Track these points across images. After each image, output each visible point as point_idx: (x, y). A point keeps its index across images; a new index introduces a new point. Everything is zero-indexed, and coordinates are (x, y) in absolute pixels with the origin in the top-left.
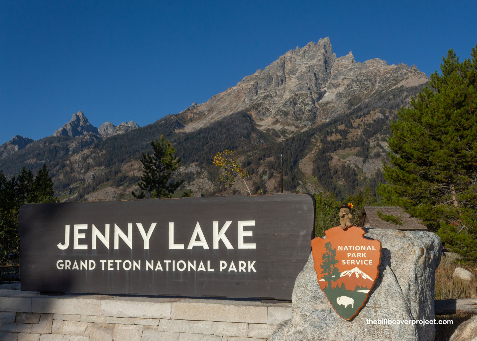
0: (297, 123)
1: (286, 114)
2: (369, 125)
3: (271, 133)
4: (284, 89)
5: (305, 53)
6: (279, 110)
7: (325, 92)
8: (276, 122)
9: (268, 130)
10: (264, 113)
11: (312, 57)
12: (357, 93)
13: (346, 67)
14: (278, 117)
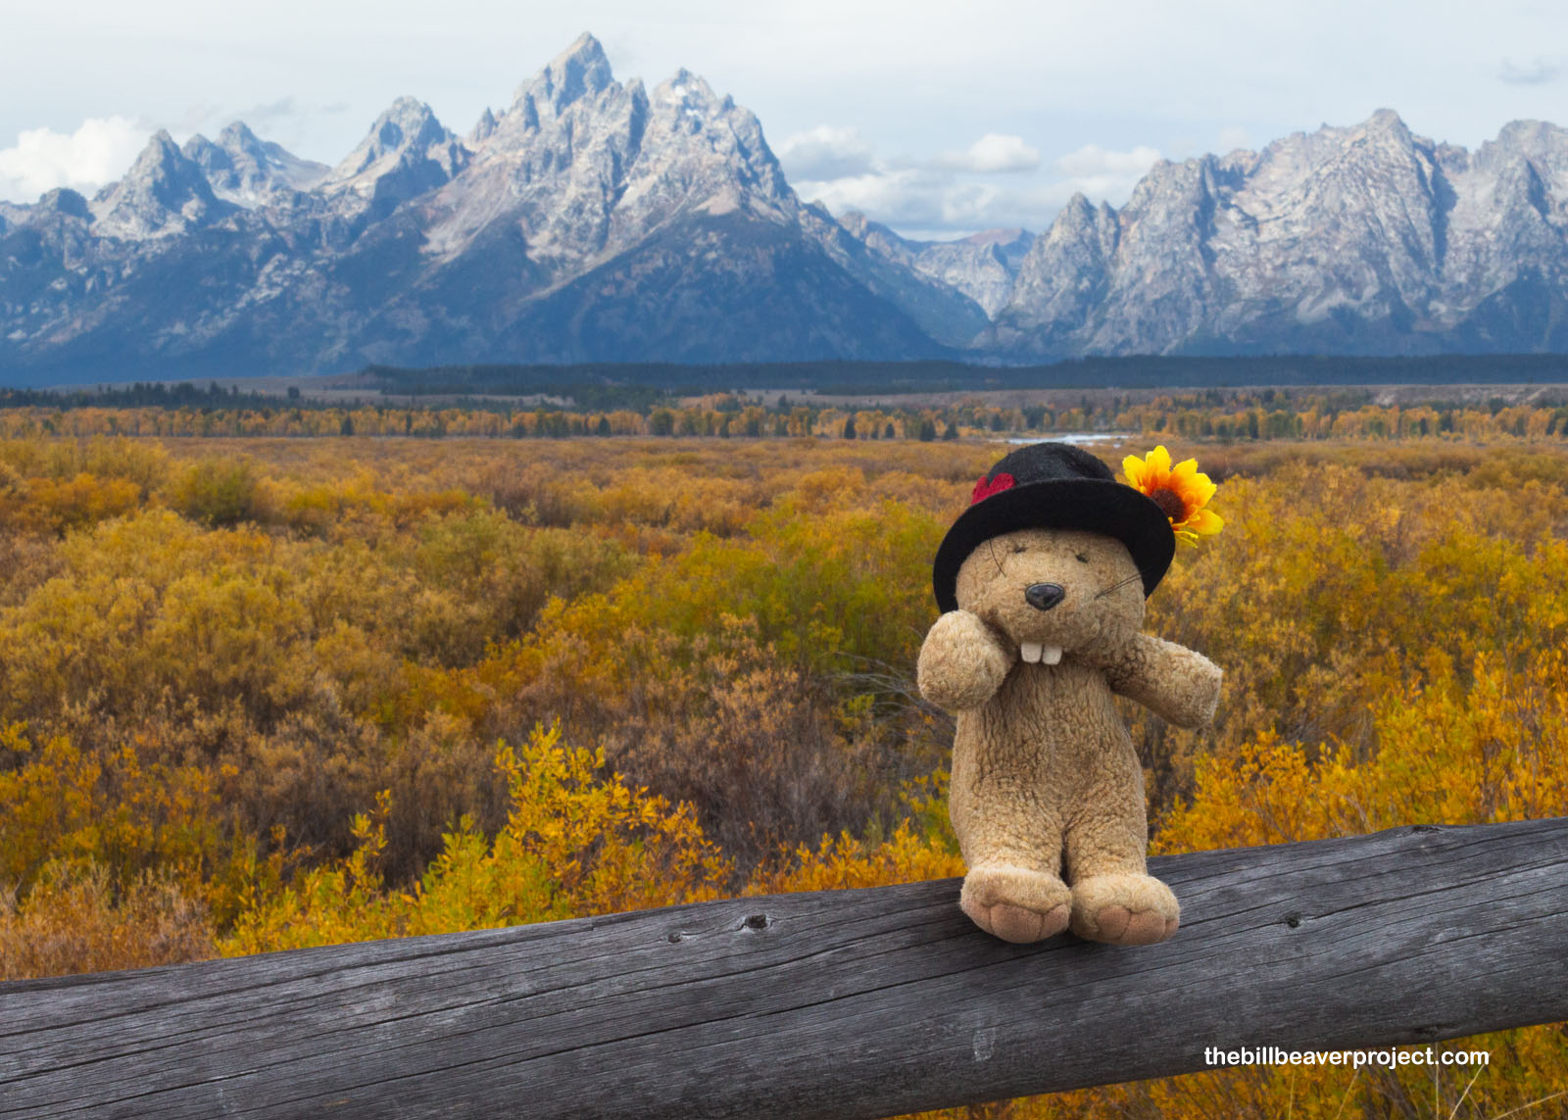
0: (580, 245)
1: (568, 228)
2: (647, 276)
3: (546, 262)
4: (568, 178)
5: (604, 106)
6: (559, 221)
7: (626, 187)
8: (554, 240)
9: (542, 258)
10: (538, 224)
11: (614, 116)
12: (662, 202)
13: (663, 138)
14: (557, 232)
